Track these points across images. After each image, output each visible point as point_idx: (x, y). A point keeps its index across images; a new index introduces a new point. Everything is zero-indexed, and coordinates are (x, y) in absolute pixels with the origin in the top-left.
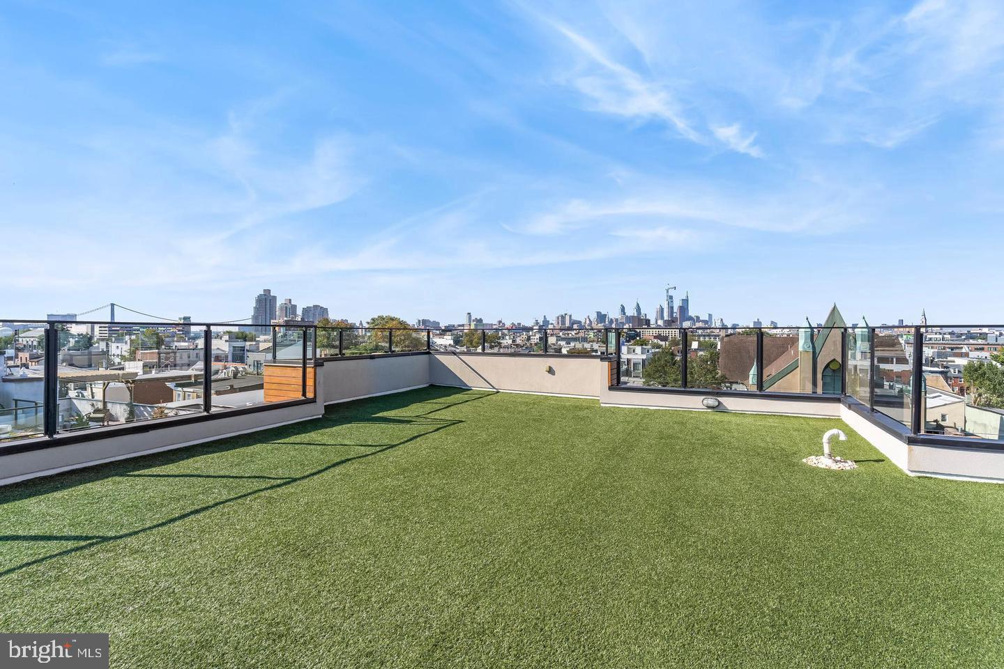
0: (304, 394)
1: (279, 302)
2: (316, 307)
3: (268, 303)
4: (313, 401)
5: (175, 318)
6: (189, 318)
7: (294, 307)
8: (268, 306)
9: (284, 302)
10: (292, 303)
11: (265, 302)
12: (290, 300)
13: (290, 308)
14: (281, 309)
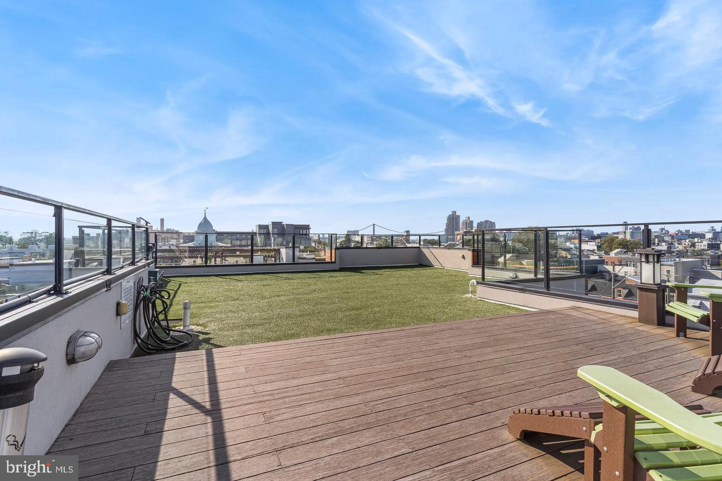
0: (331, 260)
1: (462, 219)
2: (486, 221)
3: (455, 221)
4: (335, 262)
5: (402, 231)
6: (409, 231)
7: (472, 222)
8: (454, 222)
9: (465, 219)
10: (471, 220)
11: (453, 220)
12: (469, 218)
13: (469, 223)
14: (463, 224)
